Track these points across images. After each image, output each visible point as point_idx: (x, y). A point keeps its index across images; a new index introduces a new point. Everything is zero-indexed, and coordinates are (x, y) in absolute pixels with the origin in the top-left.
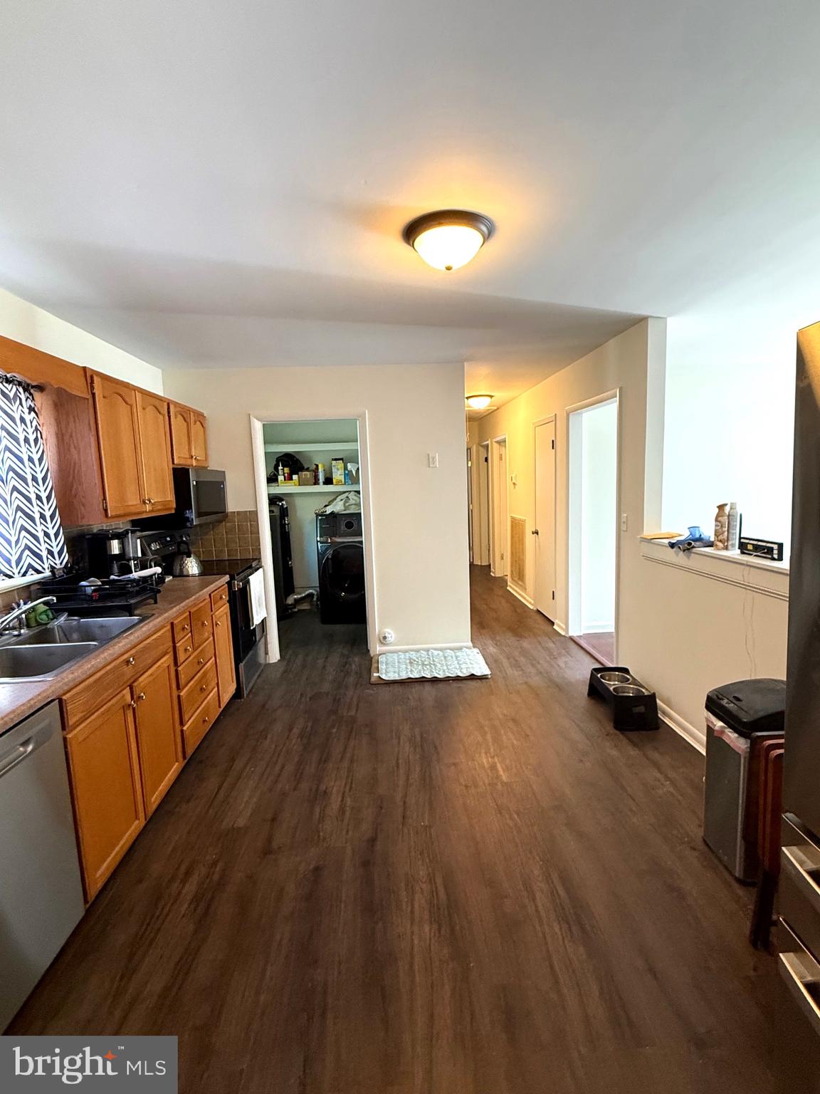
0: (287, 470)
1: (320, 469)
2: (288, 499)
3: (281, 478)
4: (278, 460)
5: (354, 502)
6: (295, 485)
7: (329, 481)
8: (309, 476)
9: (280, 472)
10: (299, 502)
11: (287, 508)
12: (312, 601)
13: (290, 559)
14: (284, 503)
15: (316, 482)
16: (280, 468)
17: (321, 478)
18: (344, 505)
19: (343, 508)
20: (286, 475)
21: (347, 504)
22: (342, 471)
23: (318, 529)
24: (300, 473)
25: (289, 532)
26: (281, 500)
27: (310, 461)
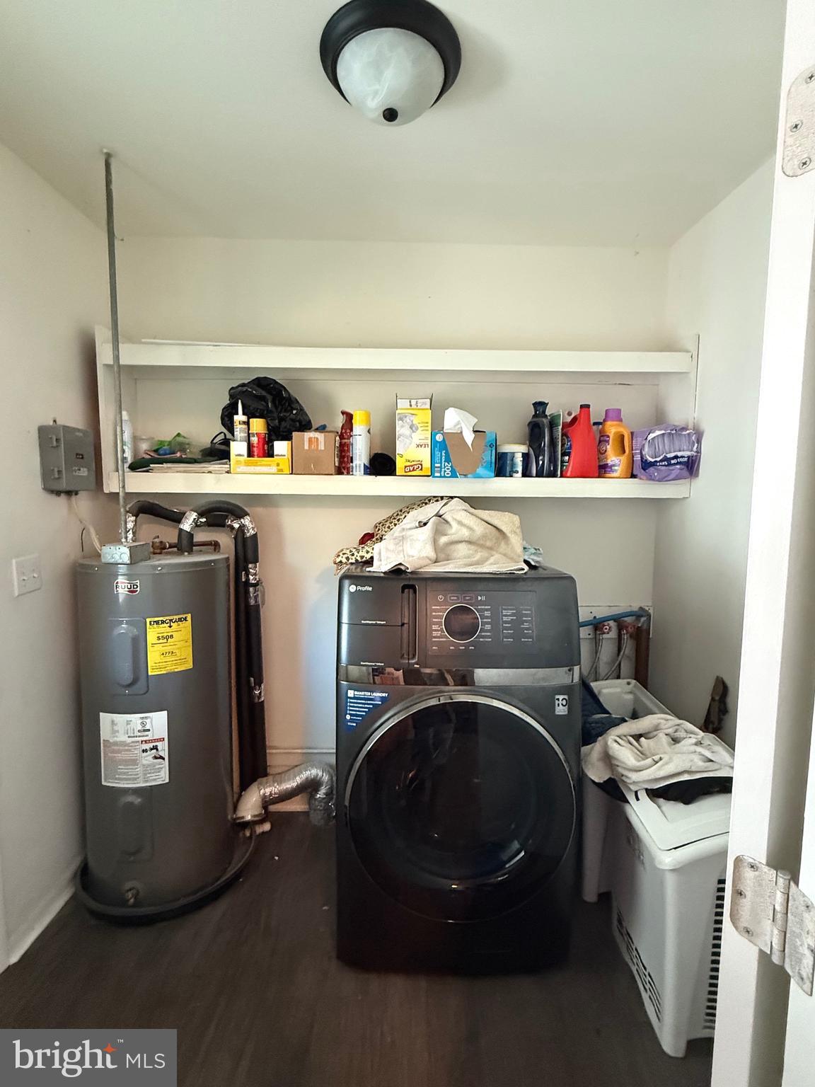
0: (258, 425)
1: (359, 428)
2: (259, 510)
3: (238, 448)
4: (235, 394)
5: (465, 533)
6: (280, 472)
7: (382, 464)
8: (322, 447)
9: (239, 431)
10: (292, 522)
11: (255, 536)
12: (312, 796)
13: (259, 682)
14: (246, 521)
15: (343, 467)
16: (240, 417)
17: (361, 452)
18: (435, 541)
19: (429, 552)
20: (254, 440)
21: (443, 540)
22: (424, 435)
23: (345, 628)
24: (295, 434)
25: (257, 607)
26: (240, 513)
27: (327, 402)
